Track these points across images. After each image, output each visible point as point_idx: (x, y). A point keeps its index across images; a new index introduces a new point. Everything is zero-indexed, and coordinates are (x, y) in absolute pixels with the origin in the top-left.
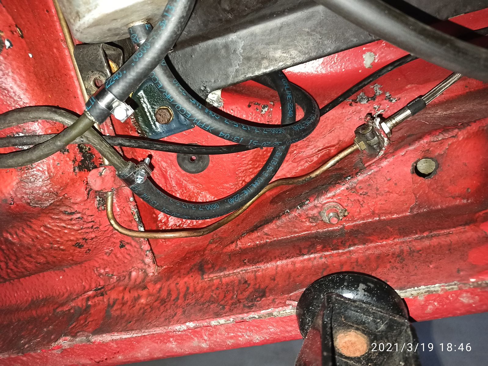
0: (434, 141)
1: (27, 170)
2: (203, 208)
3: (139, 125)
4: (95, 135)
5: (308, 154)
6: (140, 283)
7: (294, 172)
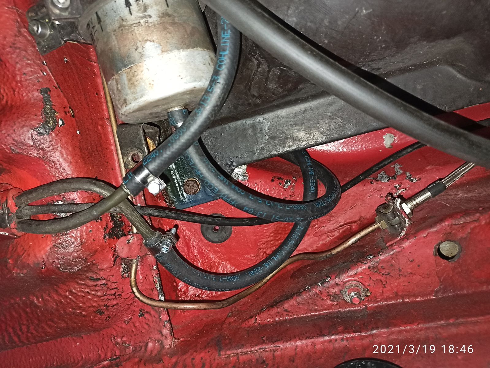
0: (455, 225)
1: (61, 236)
2: (224, 280)
3: (168, 195)
4: (128, 205)
5: (329, 229)
6: (156, 355)
7: (316, 246)
